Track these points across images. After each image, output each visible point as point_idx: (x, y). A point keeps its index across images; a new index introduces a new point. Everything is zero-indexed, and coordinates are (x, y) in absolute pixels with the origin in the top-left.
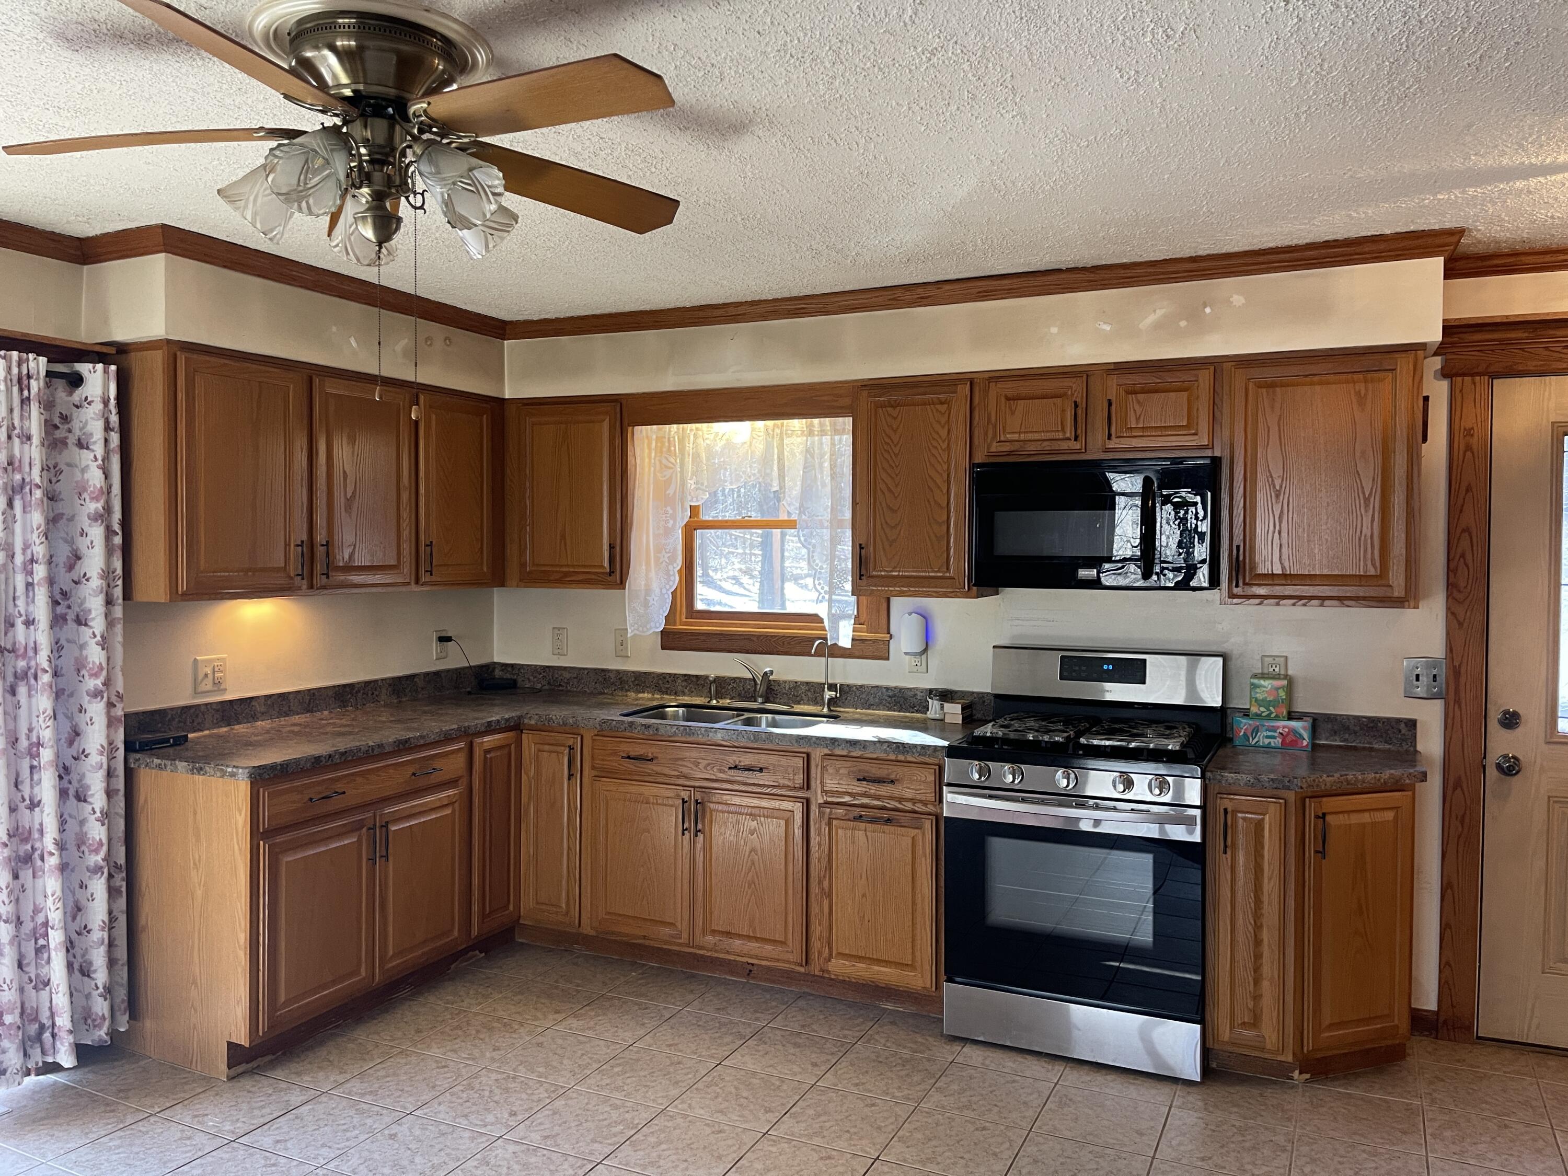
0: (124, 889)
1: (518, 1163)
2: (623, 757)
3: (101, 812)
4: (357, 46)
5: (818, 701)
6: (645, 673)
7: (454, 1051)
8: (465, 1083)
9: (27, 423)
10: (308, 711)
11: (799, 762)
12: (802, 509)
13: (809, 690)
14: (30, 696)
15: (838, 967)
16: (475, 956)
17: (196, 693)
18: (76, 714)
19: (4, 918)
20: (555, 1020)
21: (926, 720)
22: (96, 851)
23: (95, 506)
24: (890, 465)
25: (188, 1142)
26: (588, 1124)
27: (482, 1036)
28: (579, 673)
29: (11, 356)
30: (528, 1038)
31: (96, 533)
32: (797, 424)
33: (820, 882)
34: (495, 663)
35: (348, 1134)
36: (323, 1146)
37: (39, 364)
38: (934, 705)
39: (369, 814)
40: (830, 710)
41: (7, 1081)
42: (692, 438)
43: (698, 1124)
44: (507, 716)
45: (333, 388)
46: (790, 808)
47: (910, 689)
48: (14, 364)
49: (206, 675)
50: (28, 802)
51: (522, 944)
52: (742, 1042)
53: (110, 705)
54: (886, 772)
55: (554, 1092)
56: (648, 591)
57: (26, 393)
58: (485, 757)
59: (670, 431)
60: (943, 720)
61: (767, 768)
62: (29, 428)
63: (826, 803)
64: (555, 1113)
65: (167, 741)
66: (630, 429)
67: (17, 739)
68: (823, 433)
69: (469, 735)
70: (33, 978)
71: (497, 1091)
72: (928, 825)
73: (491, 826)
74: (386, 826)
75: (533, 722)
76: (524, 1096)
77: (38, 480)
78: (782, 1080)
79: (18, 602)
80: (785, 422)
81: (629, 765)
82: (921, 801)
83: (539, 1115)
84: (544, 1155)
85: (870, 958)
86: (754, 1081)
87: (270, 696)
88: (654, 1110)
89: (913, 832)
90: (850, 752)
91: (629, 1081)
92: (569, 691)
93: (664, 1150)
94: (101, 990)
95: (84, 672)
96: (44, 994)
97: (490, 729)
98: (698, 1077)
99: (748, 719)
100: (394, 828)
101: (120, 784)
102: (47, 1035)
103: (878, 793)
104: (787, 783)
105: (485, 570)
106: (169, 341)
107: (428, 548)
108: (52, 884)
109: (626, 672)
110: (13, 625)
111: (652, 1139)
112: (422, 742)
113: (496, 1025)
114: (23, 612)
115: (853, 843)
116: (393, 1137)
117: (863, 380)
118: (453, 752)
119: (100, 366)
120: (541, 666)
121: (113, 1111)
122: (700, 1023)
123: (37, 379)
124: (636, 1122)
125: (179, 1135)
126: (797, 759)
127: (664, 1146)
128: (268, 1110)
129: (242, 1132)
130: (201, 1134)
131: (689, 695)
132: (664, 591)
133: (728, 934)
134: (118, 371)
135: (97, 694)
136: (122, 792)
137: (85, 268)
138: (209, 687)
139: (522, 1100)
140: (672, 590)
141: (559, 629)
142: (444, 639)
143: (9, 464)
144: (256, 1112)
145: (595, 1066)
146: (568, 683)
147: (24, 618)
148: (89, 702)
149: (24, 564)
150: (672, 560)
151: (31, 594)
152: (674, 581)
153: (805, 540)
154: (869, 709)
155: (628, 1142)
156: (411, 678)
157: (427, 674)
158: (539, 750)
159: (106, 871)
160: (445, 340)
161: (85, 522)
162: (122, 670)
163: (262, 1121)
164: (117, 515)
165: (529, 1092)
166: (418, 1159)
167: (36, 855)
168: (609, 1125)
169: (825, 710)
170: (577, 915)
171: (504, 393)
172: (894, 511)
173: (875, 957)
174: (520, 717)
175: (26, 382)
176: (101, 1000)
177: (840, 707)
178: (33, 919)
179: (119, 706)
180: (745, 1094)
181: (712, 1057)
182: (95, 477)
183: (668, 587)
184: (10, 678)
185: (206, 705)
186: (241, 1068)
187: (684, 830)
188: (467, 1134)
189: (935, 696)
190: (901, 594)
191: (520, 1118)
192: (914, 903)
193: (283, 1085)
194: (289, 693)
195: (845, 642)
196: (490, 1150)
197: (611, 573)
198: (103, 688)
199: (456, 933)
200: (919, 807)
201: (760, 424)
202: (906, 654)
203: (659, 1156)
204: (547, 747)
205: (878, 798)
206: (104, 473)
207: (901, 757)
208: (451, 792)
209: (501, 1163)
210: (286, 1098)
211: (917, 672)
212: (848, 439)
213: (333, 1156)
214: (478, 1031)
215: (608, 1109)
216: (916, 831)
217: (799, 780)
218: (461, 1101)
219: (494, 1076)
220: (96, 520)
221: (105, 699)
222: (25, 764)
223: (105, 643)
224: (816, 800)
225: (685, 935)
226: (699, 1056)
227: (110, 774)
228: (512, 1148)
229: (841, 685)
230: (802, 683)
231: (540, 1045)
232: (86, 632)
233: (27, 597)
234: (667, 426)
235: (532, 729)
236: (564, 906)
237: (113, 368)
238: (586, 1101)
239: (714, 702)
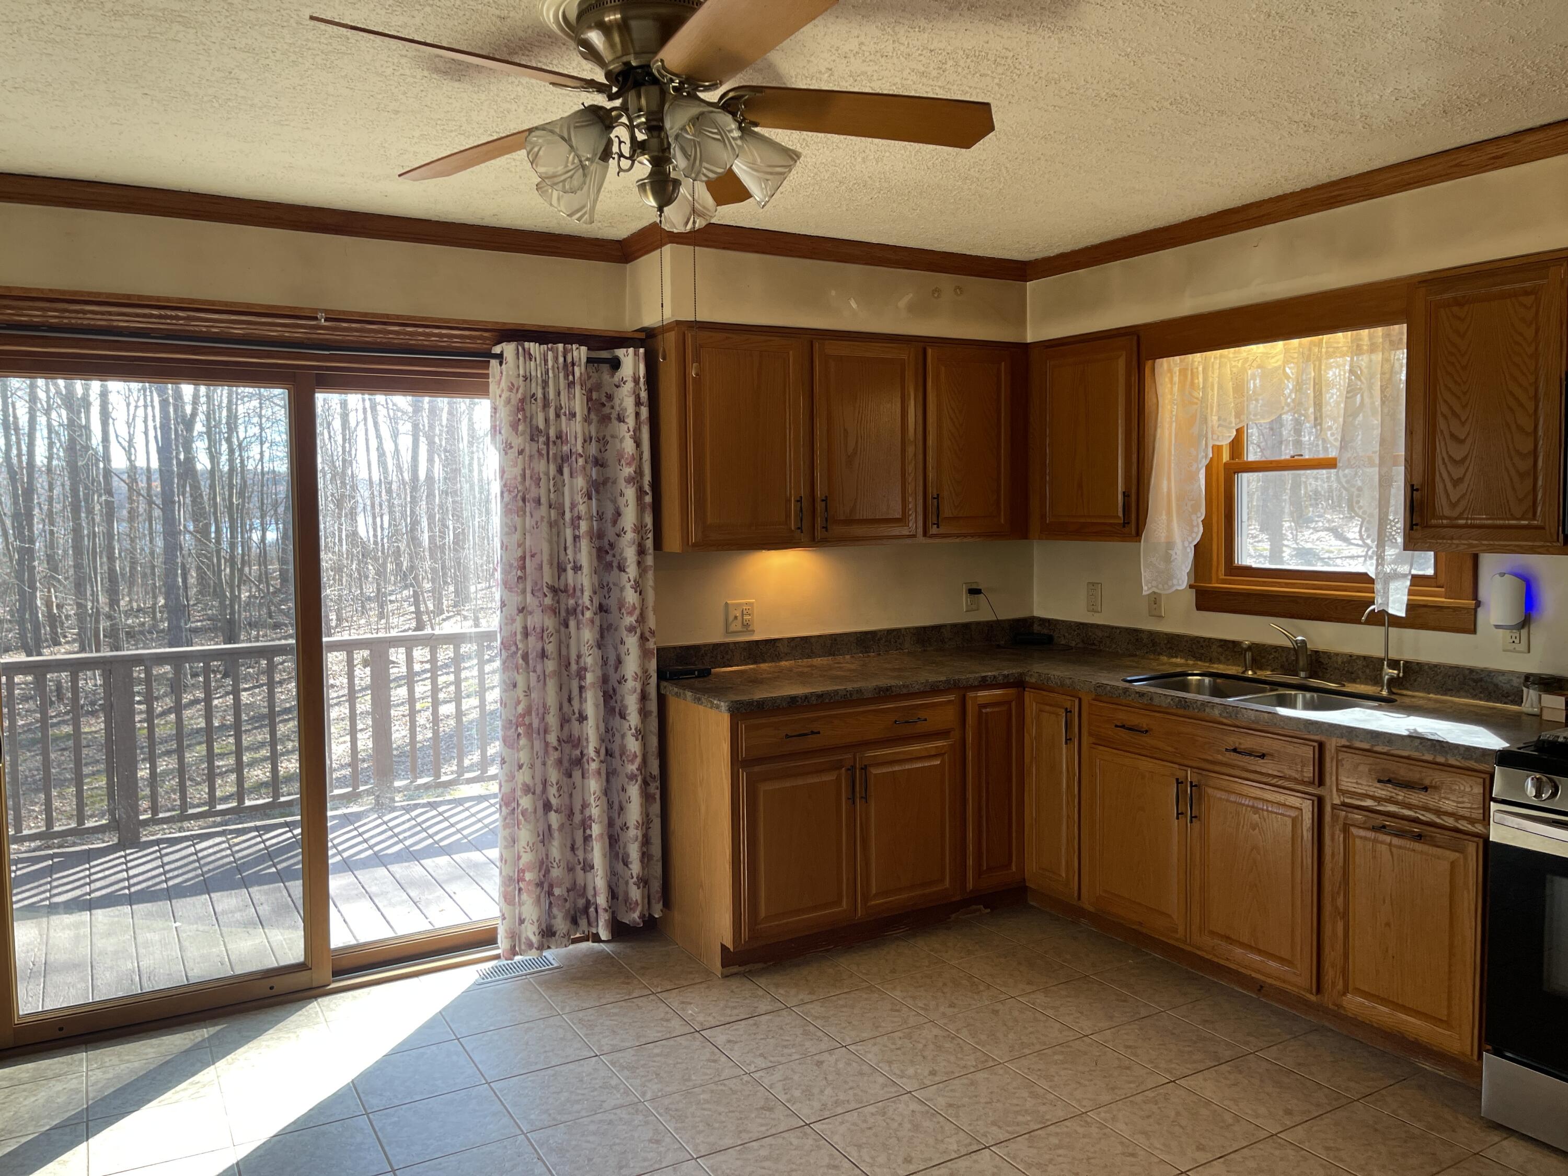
0: (658, 797)
1: (911, 1122)
2: (1116, 726)
3: (636, 729)
4: (622, 18)
5: (1376, 680)
6: (1178, 636)
7: (914, 998)
8: (907, 1030)
9: (572, 403)
10: (830, 655)
11: (1308, 752)
12: (1344, 444)
13: (1367, 666)
14: (578, 628)
15: (1354, 1003)
16: (979, 910)
17: (727, 632)
18: (620, 646)
19: (554, 808)
20: (1023, 990)
21: (1519, 715)
22: (632, 761)
23: (628, 471)
24: (1456, 382)
25: (665, 1024)
26: (998, 1105)
27: (945, 990)
28: (1111, 632)
29: (557, 349)
30: (987, 1003)
31: (630, 493)
32: (1341, 339)
33: (1334, 899)
34: (1034, 617)
35: (786, 1051)
36: (761, 1055)
37: (580, 353)
38: (1531, 695)
39: (850, 756)
40: (1390, 692)
41: (556, 941)
42: (1217, 366)
43: (1113, 1139)
44: (1006, 672)
45: (834, 348)
46: (1298, 805)
47: (1503, 673)
48: (560, 354)
49: (736, 618)
50: (577, 715)
51: (1032, 907)
52: (1212, 1064)
53: (643, 639)
54: (1418, 776)
55: (983, 1062)
56: (1170, 545)
57: (571, 378)
58: (980, 712)
59: (1193, 361)
60: (1539, 716)
61: (1272, 755)
62: (574, 407)
63: (1344, 804)
64: (972, 1084)
65: (692, 672)
66: (1149, 363)
67: (569, 664)
68: (1373, 349)
69: (961, 689)
70: (582, 861)
71: (931, 1046)
72: (1472, 849)
73: (987, 783)
74: (864, 768)
75: (1033, 680)
76: (952, 1059)
77: (580, 451)
78: (1237, 1118)
79: (569, 552)
80: (1325, 337)
81: (1123, 734)
82: (1464, 818)
83: (956, 1082)
84: (939, 1123)
85: (1393, 1002)
86: (1204, 1112)
87: (793, 639)
88: (1073, 1109)
89: (1454, 856)
90: (1373, 746)
91: (1062, 1073)
92: (1101, 650)
93: (1058, 1156)
94: (635, 879)
95: (623, 611)
96: (589, 875)
97: (985, 684)
98: (1143, 1088)
99: (1279, 696)
100: (875, 771)
101: (653, 706)
102: (592, 909)
103: (1407, 800)
104: (1294, 774)
105: (1002, 521)
106: (678, 323)
107: (935, 500)
108: (594, 785)
109: (1158, 634)
110: (565, 570)
111: (1054, 1140)
112: (905, 691)
113: (964, 982)
114: (571, 560)
115: (1374, 857)
116: (819, 1063)
117: (1419, 275)
118: (941, 704)
119: (631, 350)
120: (1076, 623)
121: (628, 983)
122: (1174, 1031)
123: (580, 366)
124: (1048, 1117)
125: (662, 1015)
126: (1307, 748)
127: (1061, 1152)
128: (736, 1012)
129: (708, 1025)
130: (679, 1019)
131: (1224, 663)
132: (1186, 544)
133: (1227, 938)
134: (646, 353)
135: (631, 629)
136: (655, 713)
137: (628, 266)
138: (739, 628)
139: (949, 1062)
140: (1195, 543)
141: (1093, 584)
142: (974, 592)
143: (557, 438)
144: (728, 1011)
145: (1038, 1047)
146: (1101, 642)
147: (572, 564)
148: (627, 636)
149: (572, 520)
150: (1195, 509)
151: (578, 544)
152: (1197, 533)
153: (1347, 482)
154: (1445, 694)
155: (1027, 1136)
156: (937, 628)
157: (954, 626)
158: (1041, 711)
159: (639, 779)
160: (955, 290)
161: (622, 484)
162: (655, 610)
163: (728, 1019)
164: (647, 478)
165: (959, 1055)
166: (828, 1091)
167: (585, 759)
168: (1017, 1113)
169: (1385, 693)
170: (1076, 888)
171: (1025, 338)
172: (1462, 442)
173: (1400, 1002)
174: (1021, 674)
175: (570, 369)
176: (635, 887)
177: (1407, 689)
178: (582, 812)
179: (652, 640)
180: (1183, 1123)
181: (1169, 1071)
182: (629, 446)
183: (1190, 539)
184: (563, 614)
185: (735, 643)
186: (735, 969)
187: (1178, 814)
188: (881, 1080)
189: (1534, 683)
190: (1492, 550)
191: (937, 1079)
192: (1451, 946)
193: (760, 992)
194: (811, 637)
195: (1397, 606)
196: (894, 1102)
197: (1126, 523)
198: (636, 625)
199: (947, 883)
200: (1464, 825)
201: (1295, 342)
202: (1497, 627)
203: (1051, 1161)
204: (1047, 708)
205: (1409, 806)
206: (635, 442)
207: (1441, 759)
208: (940, 743)
209: (896, 1118)
210: (756, 1005)
211: (1514, 651)
212: (1401, 356)
213: (764, 1066)
214: (945, 984)
215: (1026, 1094)
216: (1457, 854)
217: (1309, 772)
218: (894, 1047)
219: (936, 1031)
220: (629, 483)
221: (638, 634)
222: (575, 684)
223: (639, 588)
224: (1332, 799)
225: (1181, 929)
226: (1156, 1067)
227: (644, 697)
228: (914, 1106)
229: (1406, 662)
230: (1359, 657)
231: (995, 1012)
232: (624, 577)
233: (575, 546)
234: (1190, 356)
235: (1035, 687)
236: (1064, 875)
237: (642, 350)
238: (1009, 1081)
239: (1250, 672)
